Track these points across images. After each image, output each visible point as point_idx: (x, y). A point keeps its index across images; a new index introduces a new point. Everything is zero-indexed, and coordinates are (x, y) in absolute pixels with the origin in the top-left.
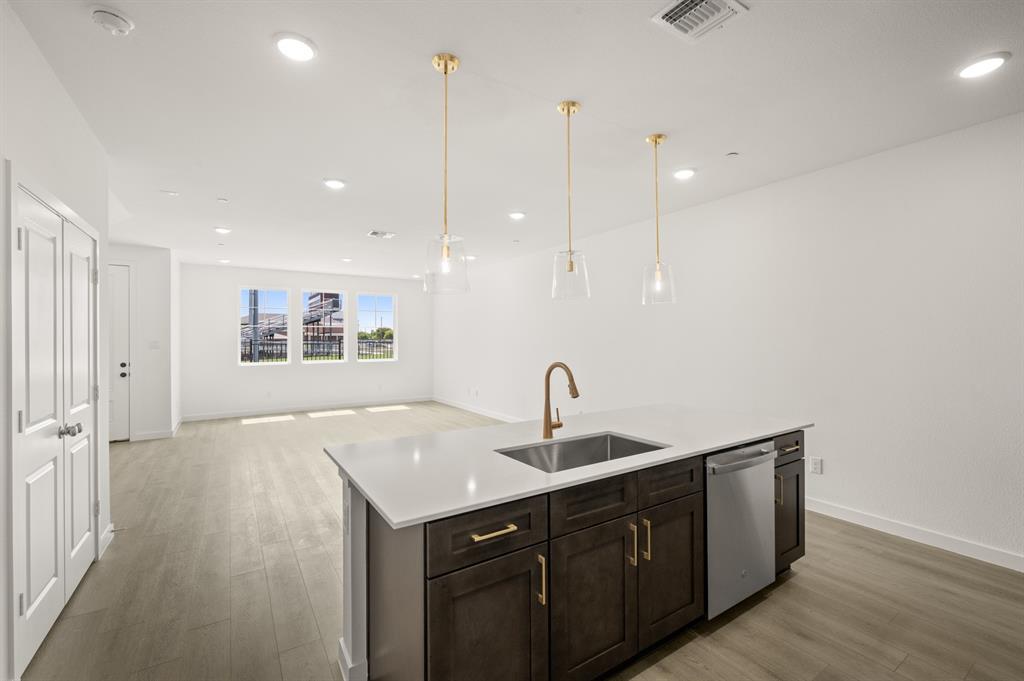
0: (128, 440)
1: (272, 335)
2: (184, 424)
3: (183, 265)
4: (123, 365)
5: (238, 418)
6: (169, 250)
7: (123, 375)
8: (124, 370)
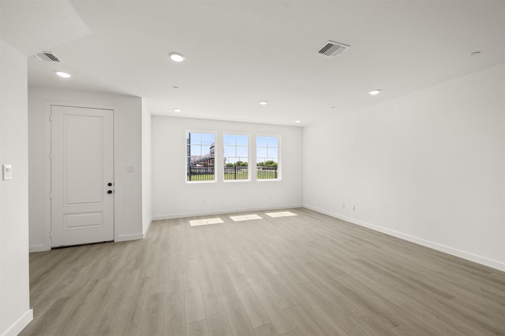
0: (113, 241)
1: (195, 165)
2: (154, 222)
3: (153, 116)
4: (110, 185)
5: (186, 219)
6: (141, 98)
7: (110, 192)
8: (110, 188)
